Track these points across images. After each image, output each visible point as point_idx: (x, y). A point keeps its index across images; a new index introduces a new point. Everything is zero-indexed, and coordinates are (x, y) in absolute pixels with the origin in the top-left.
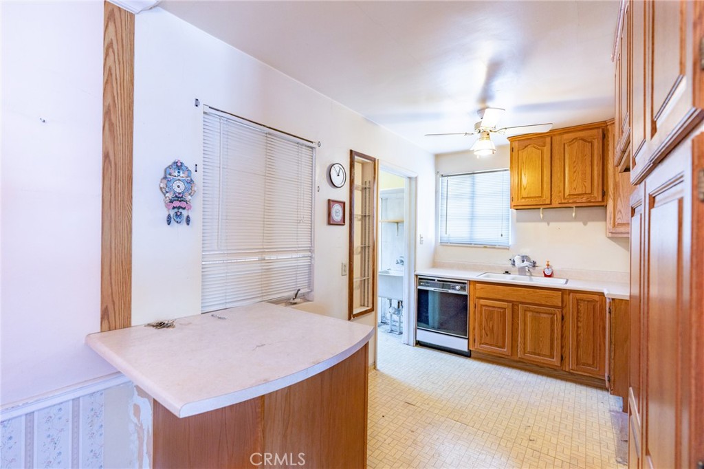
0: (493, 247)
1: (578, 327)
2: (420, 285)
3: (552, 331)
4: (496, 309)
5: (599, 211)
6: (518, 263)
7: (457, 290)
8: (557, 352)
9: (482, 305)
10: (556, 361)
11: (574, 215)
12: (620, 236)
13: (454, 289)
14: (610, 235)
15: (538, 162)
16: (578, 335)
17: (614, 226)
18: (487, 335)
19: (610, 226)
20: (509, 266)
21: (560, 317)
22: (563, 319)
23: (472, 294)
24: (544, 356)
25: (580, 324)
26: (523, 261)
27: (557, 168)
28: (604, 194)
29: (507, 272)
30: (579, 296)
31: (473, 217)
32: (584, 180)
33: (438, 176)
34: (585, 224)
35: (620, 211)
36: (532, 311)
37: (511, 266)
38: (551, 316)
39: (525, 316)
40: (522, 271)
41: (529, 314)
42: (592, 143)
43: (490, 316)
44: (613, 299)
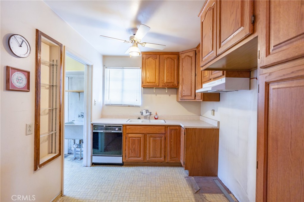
0: (132, 106)
1: (171, 142)
2: (94, 130)
3: (161, 145)
4: (136, 138)
5: (175, 90)
6: (144, 114)
7: (117, 131)
8: (163, 155)
9: (129, 137)
10: (162, 159)
11: (166, 91)
12: (184, 101)
13: (115, 130)
14: (180, 100)
15: (154, 66)
16: (171, 145)
17: (182, 97)
18: (132, 153)
19: (180, 96)
20: (140, 115)
21: (164, 138)
22: (165, 139)
23: (124, 131)
24: (158, 157)
25: (172, 140)
26: (147, 113)
27: (161, 70)
28: (178, 83)
29: (139, 118)
30: (171, 128)
31: (123, 91)
32: (171, 76)
33: (105, 67)
34: (170, 96)
35: (184, 90)
36: (153, 137)
37: (141, 115)
38: (160, 138)
39: (150, 140)
40: (146, 117)
41: (151, 139)
42: (174, 60)
43: (133, 143)
44: (186, 128)
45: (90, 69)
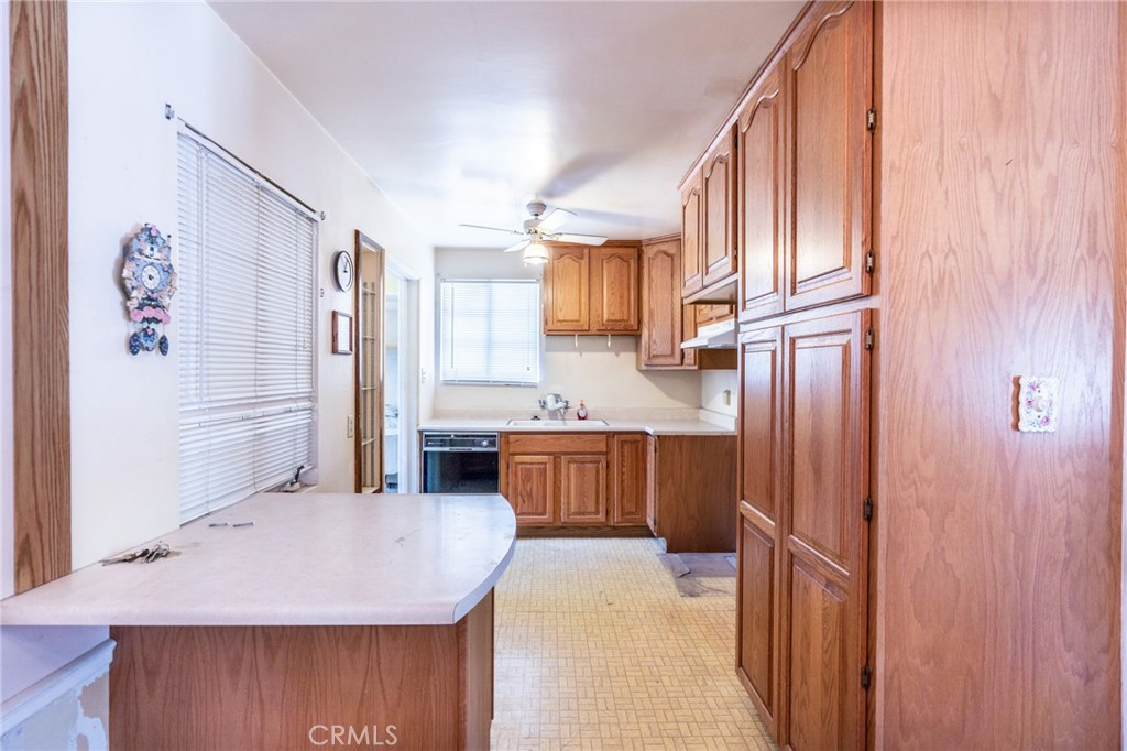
0: (517, 385)
1: (622, 473)
2: (427, 445)
3: (598, 482)
4: (534, 466)
5: (630, 342)
6: (551, 404)
7: (485, 447)
8: (602, 508)
9: (517, 464)
10: (601, 517)
11: (609, 344)
12: (659, 368)
13: (481, 446)
14: (644, 368)
15: (576, 278)
16: (622, 482)
17: (649, 358)
18: (524, 502)
19: (644, 357)
20: (537, 408)
21: (605, 464)
22: (607, 467)
23: (503, 449)
24: (590, 513)
25: (624, 470)
26: (557, 401)
27: (595, 288)
28: (640, 322)
29: (536, 417)
30: (623, 437)
31: (489, 344)
32: (621, 304)
33: (439, 280)
34: (617, 355)
35: (655, 342)
36: (576, 462)
37: (540, 409)
38: (596, 465)
39: (569, 469)
40: (553, 415)
41: (573, 466)
42: (628, 262)
43: (528, 478)
44: (659, 436)
45: (414, 289)
